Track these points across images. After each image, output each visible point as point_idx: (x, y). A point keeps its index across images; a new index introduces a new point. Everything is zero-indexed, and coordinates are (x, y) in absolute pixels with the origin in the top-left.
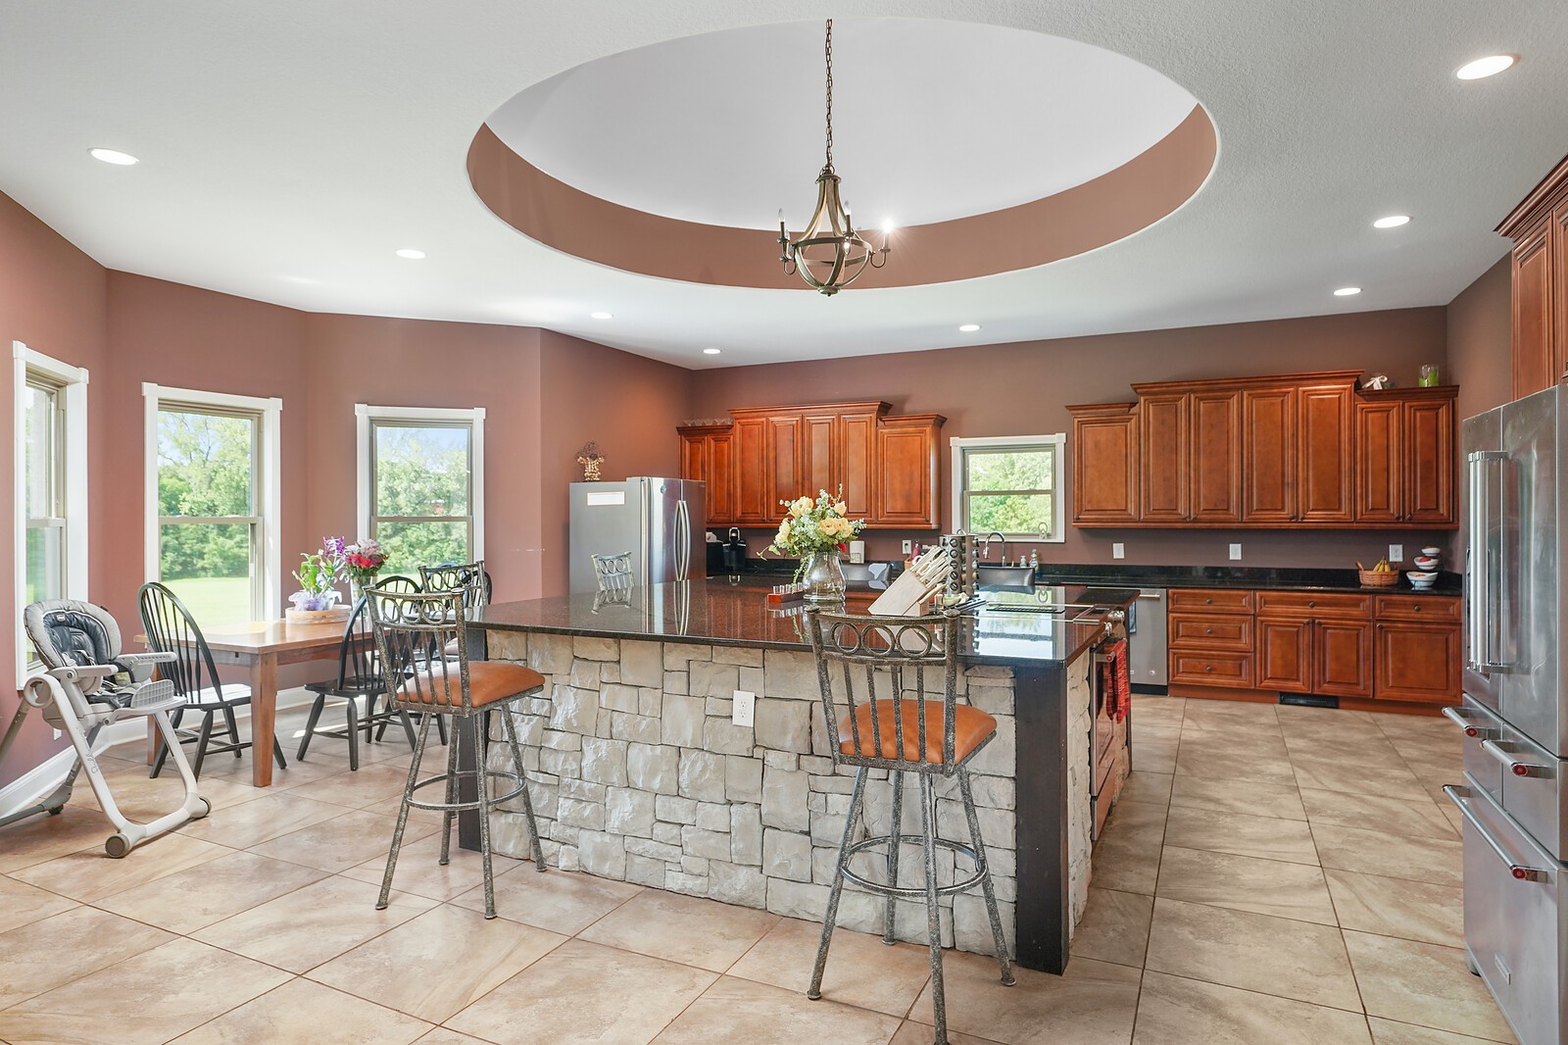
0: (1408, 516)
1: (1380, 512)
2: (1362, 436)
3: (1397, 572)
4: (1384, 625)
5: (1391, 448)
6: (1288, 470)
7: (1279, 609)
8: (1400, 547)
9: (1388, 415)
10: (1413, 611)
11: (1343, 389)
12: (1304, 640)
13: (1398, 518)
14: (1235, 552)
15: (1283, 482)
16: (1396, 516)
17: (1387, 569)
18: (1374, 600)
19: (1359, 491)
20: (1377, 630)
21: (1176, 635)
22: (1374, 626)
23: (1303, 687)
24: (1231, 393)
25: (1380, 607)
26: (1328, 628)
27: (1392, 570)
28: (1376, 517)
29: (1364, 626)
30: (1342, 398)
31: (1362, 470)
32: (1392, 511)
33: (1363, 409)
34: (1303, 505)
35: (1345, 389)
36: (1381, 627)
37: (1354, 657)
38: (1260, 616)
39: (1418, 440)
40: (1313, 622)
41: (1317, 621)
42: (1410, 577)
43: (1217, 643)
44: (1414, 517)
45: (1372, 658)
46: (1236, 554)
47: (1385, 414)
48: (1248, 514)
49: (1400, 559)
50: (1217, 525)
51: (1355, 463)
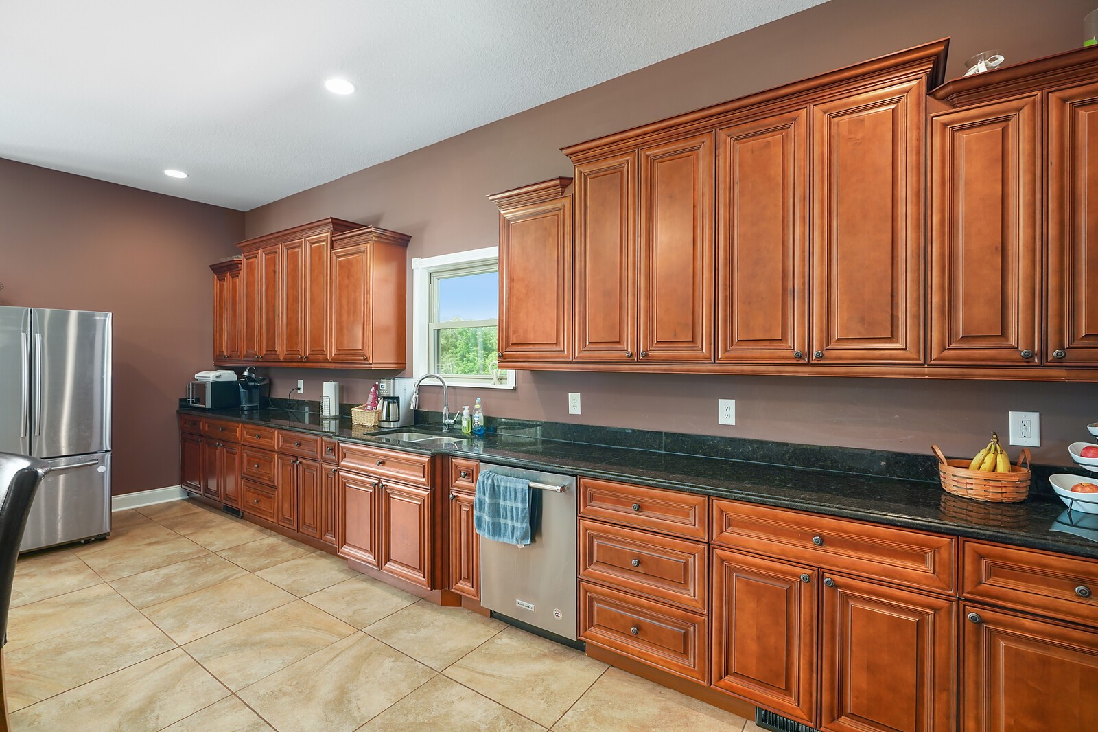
0: (1053, 353)
1: (984, 343)
2: (943, 184)
3: (1025, 471)
4: (988, 614)
5: (1012, 202)
6: (796, 264)
7: (753, 539)
8: (1033, 417)
9: (1004, 131)
10: (1068, 595)
11: (901, 92)
12: (802, 611)
13: (1029, 357)
14: (727, 412)
15: (784, 289)
16: (1024, 350)
17: (1003, 466)
18: (961, 552)
19: (935, 300)
20: (969, 627)
21: (590, 560)
22: (961, 615)
23: (799, 712)
24: (697, 141)
25: (977, 570)
26: (853, 597)
27: (1014, 465)
28: (977, 353)
29: (936, 609)
30: (901, 113)
31: (942, 255)
32: (1012, 341)
33: (945, 125)
34: (822, 331)
35: (907, 91)
36: (980, 621)
37: (910, 675)
38: (720, 547)
39: (1084, 173)
40: (820, 577)
41: (828, 578)
42: (1059, 490)
43: (648, 584)
44: (1071, 355)
45: (954, 687)
46: (727, 416)
47: (998, 129)
48: (726, 350)
49: (1034, 441)
50: (677, 368)
51: (928, 240)
